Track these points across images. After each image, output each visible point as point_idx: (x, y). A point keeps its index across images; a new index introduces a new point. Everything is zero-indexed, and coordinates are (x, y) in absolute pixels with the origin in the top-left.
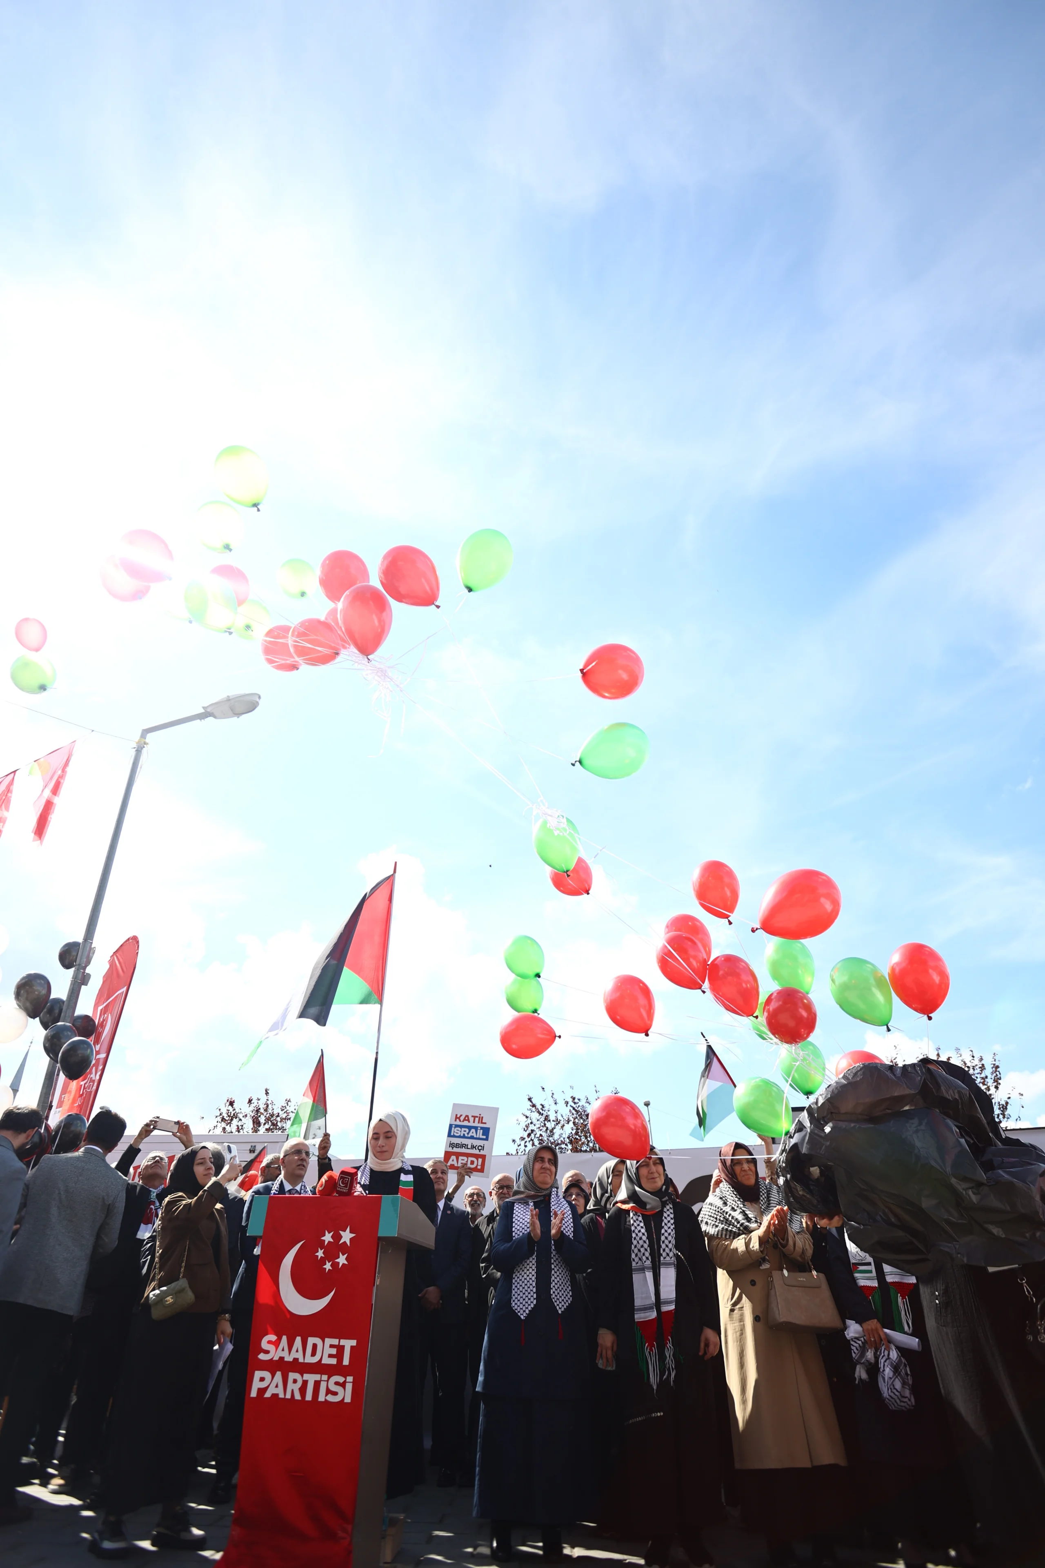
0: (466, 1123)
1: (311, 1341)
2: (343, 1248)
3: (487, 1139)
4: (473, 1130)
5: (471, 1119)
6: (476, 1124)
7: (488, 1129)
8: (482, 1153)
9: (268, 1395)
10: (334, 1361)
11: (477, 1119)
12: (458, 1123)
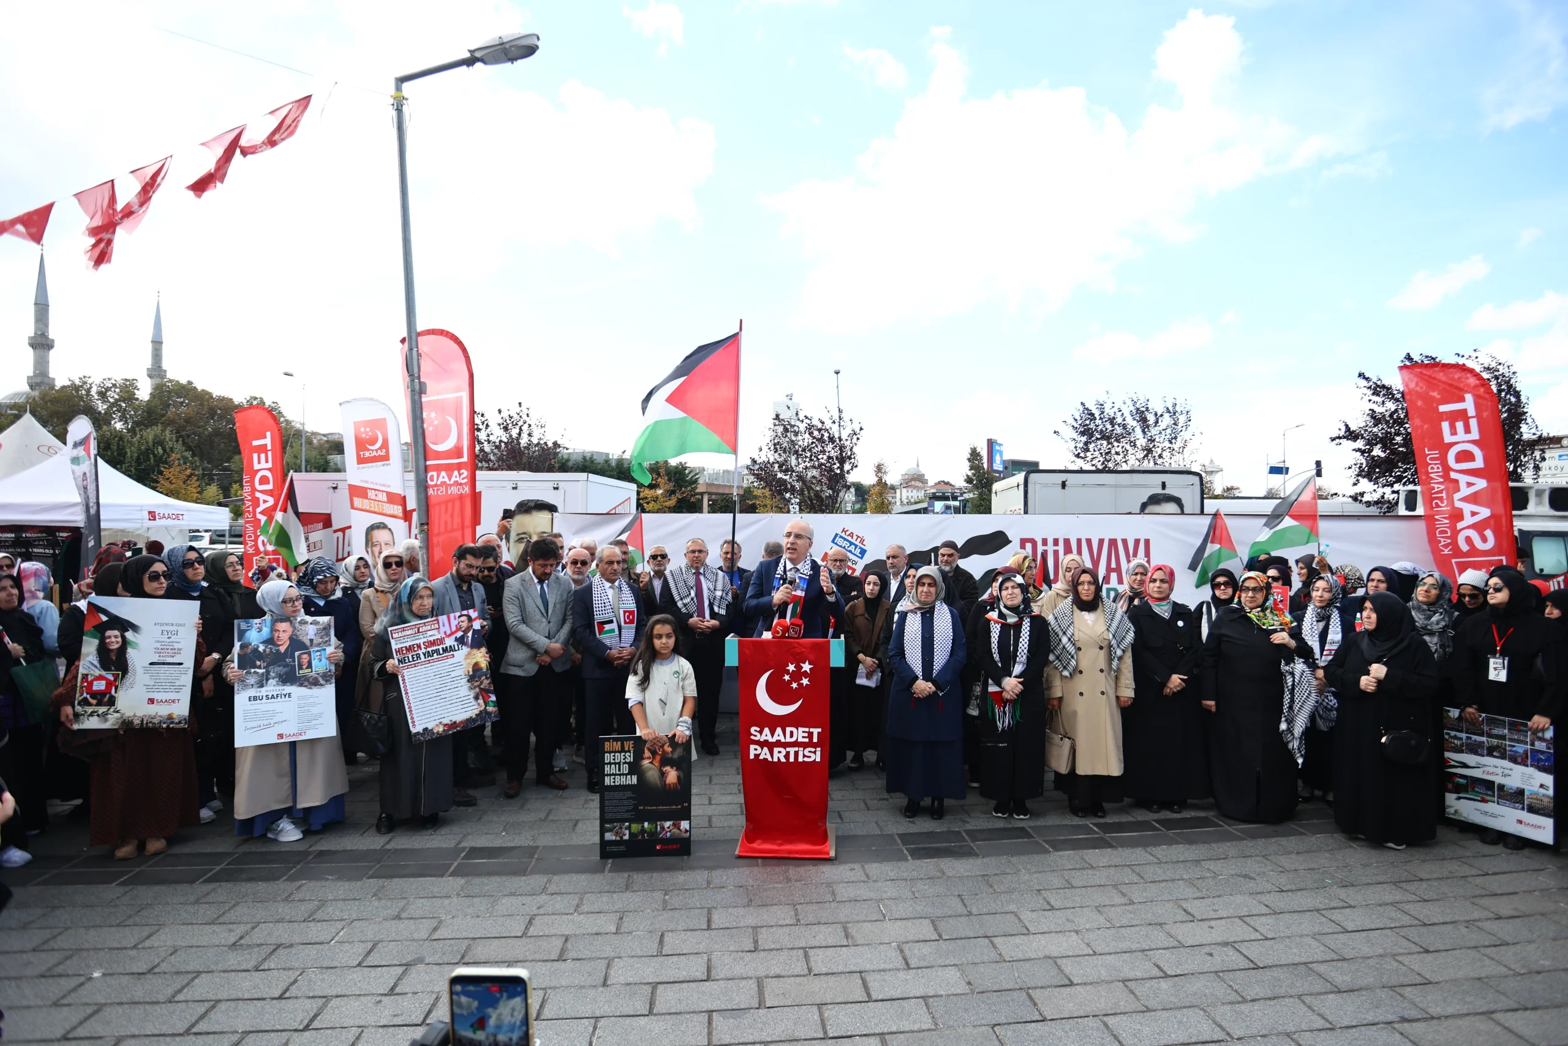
0: (849, 538)
1: (788, 730)
2: (805, 674)
3: (861, 558)
4: (853, 546)
5: (855, 537)
6: (857, 543)
7: (866, 551)
8: (854, 566)
9: (761, 757)
10: (807, 740)
11: (859, 539)
12: (843, 535)
